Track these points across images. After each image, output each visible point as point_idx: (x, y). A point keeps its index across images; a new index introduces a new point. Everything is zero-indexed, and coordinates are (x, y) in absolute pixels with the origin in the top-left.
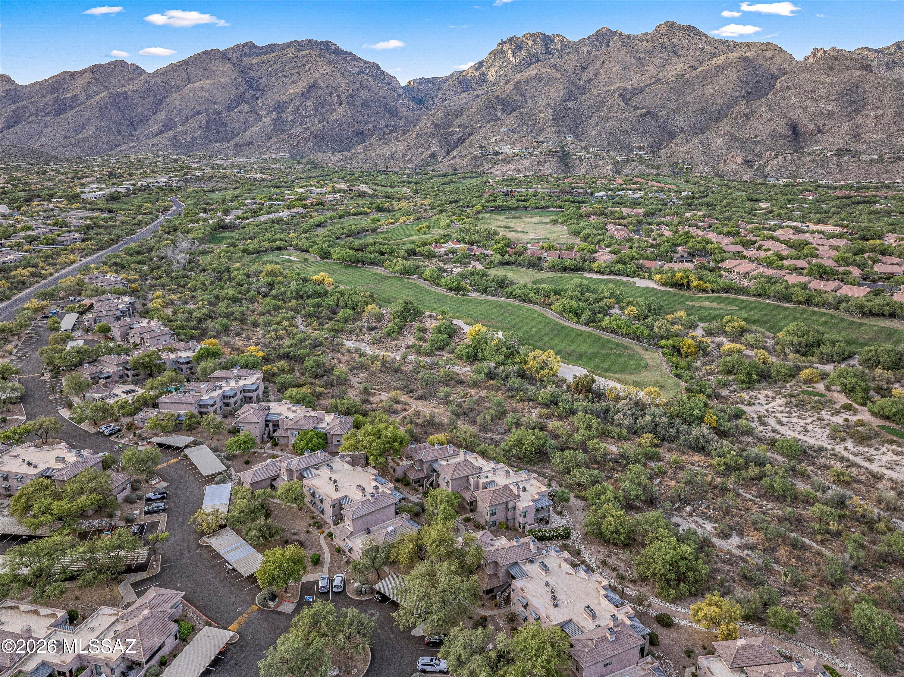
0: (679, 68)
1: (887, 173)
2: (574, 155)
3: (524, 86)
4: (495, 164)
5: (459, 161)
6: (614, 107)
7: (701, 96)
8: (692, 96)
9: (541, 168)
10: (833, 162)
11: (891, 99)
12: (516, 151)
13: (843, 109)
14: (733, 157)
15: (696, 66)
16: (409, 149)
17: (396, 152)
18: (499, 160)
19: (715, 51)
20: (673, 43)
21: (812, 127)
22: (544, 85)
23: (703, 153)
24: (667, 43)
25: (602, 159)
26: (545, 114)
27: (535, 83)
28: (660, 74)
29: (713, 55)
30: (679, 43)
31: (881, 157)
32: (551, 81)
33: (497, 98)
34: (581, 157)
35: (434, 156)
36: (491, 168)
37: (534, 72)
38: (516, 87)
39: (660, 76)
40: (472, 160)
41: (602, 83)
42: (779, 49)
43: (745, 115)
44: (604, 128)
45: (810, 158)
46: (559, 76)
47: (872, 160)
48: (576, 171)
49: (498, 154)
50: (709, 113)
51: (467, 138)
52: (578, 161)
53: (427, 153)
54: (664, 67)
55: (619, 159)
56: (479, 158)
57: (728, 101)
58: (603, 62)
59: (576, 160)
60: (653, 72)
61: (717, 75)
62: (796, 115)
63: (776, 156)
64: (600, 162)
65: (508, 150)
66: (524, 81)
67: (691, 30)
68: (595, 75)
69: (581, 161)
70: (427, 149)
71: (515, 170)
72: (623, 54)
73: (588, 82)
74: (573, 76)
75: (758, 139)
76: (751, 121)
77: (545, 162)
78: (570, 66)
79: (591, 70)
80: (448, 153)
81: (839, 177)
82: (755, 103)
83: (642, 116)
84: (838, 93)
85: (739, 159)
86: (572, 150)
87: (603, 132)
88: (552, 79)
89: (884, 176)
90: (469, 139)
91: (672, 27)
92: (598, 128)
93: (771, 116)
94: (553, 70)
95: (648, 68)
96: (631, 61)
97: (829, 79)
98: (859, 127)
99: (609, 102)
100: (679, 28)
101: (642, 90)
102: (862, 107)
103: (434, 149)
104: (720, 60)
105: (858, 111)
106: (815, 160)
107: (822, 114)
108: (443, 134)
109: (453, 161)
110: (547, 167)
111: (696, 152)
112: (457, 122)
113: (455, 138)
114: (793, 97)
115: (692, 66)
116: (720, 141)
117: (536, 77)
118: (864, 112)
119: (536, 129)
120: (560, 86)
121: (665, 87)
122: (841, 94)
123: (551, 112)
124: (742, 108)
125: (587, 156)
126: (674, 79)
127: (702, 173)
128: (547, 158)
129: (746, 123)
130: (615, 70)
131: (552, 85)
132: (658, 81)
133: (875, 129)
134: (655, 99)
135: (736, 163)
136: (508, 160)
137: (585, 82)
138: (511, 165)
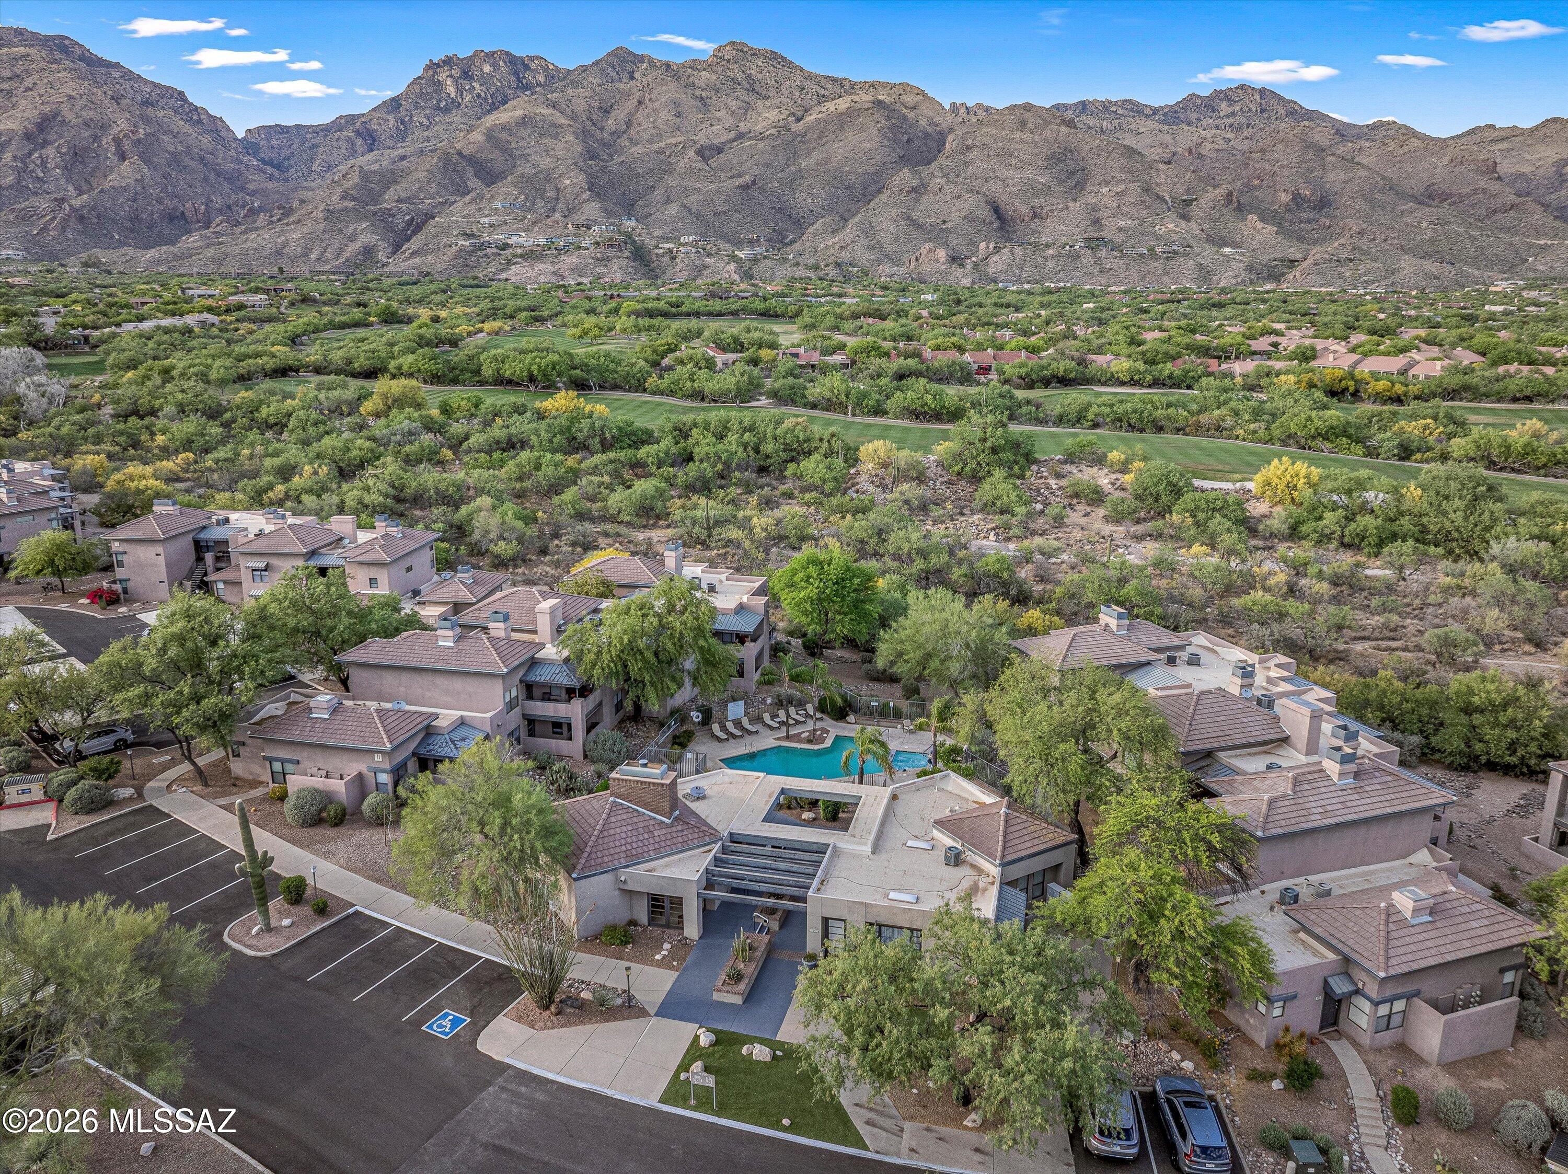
0: (773, 115)
1: (1167, 274)
2: (657, 247)
3: (504, 136)
4: (509, 263)
5: (430, 258)
6: (691, 172)
7: (827, 160)
8: (812, 161)
9: (602, 270)
10: (1087, 258)
11: (1122, 169)
12: (542, 241)
13: (1061, 182)
14: (929, 251)
15: (800, 114)
16: (312, 238)
17: (286, 244)
18: (515, 256)
19: (822, 92)
20: (749, 76)
21: (1024, 209)
22: (542, 135)
23: (871, 248)
24: (740, 76)
25: (709, 255)
26: (573, 181)
27: (523, 132)
28: (742, 125)
29: (822, 99)
30: (760, 76)
31: (1151, 250)
32: (554, 131)
33: (460, 153)
34: (671, 251)
35: (368, 252)
36: (503, 271)
37: (519, 113)
38: (490, 136)
39: (743, 127)
40: (456, 257)
41: (645, 136)
42: (921, 93)
43: (914, 190)
44: (683, 206)
45: (1051, 252)
46: (564, 121)
47: (1141, 256)
48: (668, 275)
49: (505, 246)
50: (848, 188)
51: (425, 222)
52: (667, 259)
53: (352, 248)
54: (746, 113)
55: (741, 254)
56: (471, 253)
57: (872, 169)
58: (640, 102)
59: (663, 255)
60: (729, 122)
61: (842, 128)
62: (994, 189)
63: (997, 250)
64: (708, 260)
65: (524, 240)
66: (503, 127)
67: (774, 57)
68: (629, 124)
69: (673, 258)
70: (352, 238)
71: (554, 273)
72: (669, 91)
73: (617, 134)
74: (588, 123)
75: (949, 225)
76: (926, 199)
77: (608, 259)
78: (580, 105)
79: (620, 114)
80: (397, 248)
81: (1104, 281)
82: (925, 171)
83: (745, 187)
84: (1048, 158)
85: (942, 254)
86: (649, 242)
87: (685, 213)
88: (555, 125)
89: (1165, 279)
90: (432, 223)
91: (740, 48)
92: (673, 209)
93: (957, 191)
94: (551, 111)
95: (718, 114)
96: (688, 102)
97: (1027, 136)
98: (1094, 209)
99: (681, 164)
100: (755, 54)
101: (719, 150)
102: (1085, 181)
103: (367, 238)
104: (843, 104)
105: (1080, 186)
106: (1060, 255)
107: (1033, 190)
108: (375, 214)
109: (417, 260)
110: (615, 266)
111: (857, 246)
112: (391, 194)
113: (400, 222)
114: (979, 163)
115: (793, 114)
116: (892, 228)
117: (523, 122)
118: (1089, 187)
119: (561, 206)
120: (572, 138)
121: (761, 145)
122: (1054, 159)
123: (582, 177)
124: (904, 177)
125: (683, 249)
126: (773, 131)
127: (892, 276)
128: (610, 252)
129: (917, 201)
130: (664, 115)
131: (555, 136)
132: (741, 136)
133: (1119, 212)
134: (749, 164)
135: (937, 261)
136: (531, 256)
137: (612, 134)
138: (542, 266)
